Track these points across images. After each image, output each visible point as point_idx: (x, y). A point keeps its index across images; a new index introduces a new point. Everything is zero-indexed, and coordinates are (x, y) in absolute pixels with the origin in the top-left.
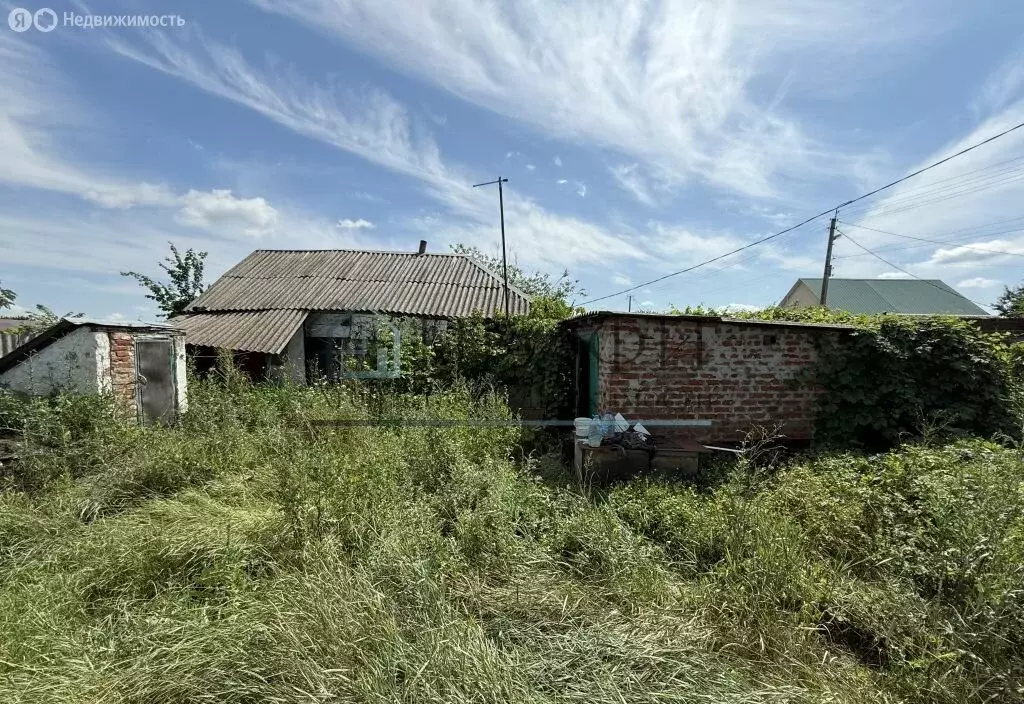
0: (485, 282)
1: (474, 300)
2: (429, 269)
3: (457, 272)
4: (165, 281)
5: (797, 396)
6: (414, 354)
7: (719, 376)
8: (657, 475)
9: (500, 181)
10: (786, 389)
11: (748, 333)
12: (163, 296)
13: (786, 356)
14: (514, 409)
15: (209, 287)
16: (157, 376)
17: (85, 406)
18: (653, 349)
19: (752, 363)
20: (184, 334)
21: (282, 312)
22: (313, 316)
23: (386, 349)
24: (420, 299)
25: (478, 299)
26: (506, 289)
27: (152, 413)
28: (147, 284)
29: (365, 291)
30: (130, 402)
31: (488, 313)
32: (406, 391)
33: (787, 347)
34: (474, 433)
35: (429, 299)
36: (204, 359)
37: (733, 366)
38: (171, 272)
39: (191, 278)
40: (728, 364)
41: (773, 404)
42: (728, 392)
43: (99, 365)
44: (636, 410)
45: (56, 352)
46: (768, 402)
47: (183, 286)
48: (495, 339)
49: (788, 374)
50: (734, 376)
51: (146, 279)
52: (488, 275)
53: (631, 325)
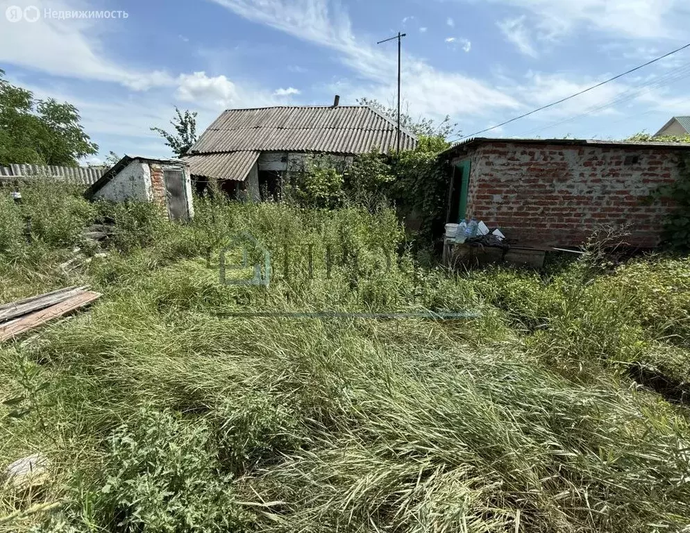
0: (382, 126)
1: (374, 140)
2: (341, 118)
3: (362, 119)
4: (175, 134)
5: (649, 210)
6: (330, 181)
7: (575, 192)
8: (507, 266)
9: (399, 37)
10: (638, 204)
11: (611, 154)
12: (174, 143)
13: (645, 174)
14: (400, 219)
15: (200, 137)
16: (176, 193)
17: (142, 208)
18: (518, 170)
19: (610, 182)
20: (189, 166)
21: (244, 152)
22: (263, 154)
23: (311, 177)
24: (334, 141)
25: (376, 140)
26: (399, 131)
27: (176, 215)
28: (165, 136)
29: (297, 136)
30: (164, 208)
31: (383, 150)
32: (324, 206)
33: (648, 167)
34: (370, 230)
35: (341, 140)
36: (201, 183)
37: (590, 184)
38: (177, 127)
39: (189, 131)
40: (585, 182)
41: (622, 217)
42: (582, 206)
43: (146, 184)
44: (497, 219)
45: (123, 176)
46: (618, 215)
47: (185, 136)
48: (387, 169)
49: (644, 191)
50: (590, 192)
51: (164, 133)
52: (385, 120)
53: (501, 149)
